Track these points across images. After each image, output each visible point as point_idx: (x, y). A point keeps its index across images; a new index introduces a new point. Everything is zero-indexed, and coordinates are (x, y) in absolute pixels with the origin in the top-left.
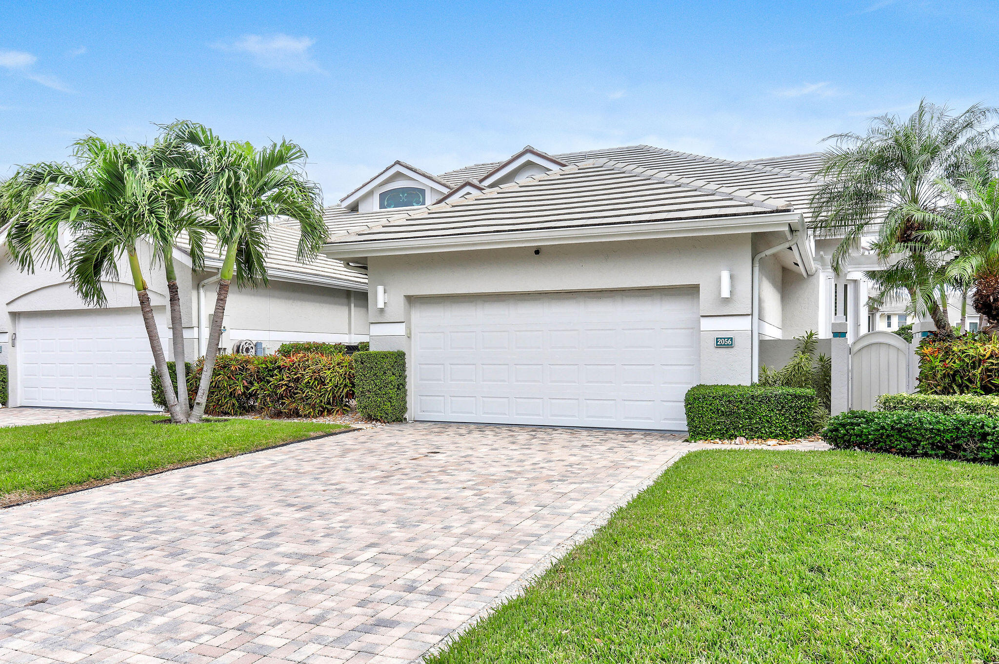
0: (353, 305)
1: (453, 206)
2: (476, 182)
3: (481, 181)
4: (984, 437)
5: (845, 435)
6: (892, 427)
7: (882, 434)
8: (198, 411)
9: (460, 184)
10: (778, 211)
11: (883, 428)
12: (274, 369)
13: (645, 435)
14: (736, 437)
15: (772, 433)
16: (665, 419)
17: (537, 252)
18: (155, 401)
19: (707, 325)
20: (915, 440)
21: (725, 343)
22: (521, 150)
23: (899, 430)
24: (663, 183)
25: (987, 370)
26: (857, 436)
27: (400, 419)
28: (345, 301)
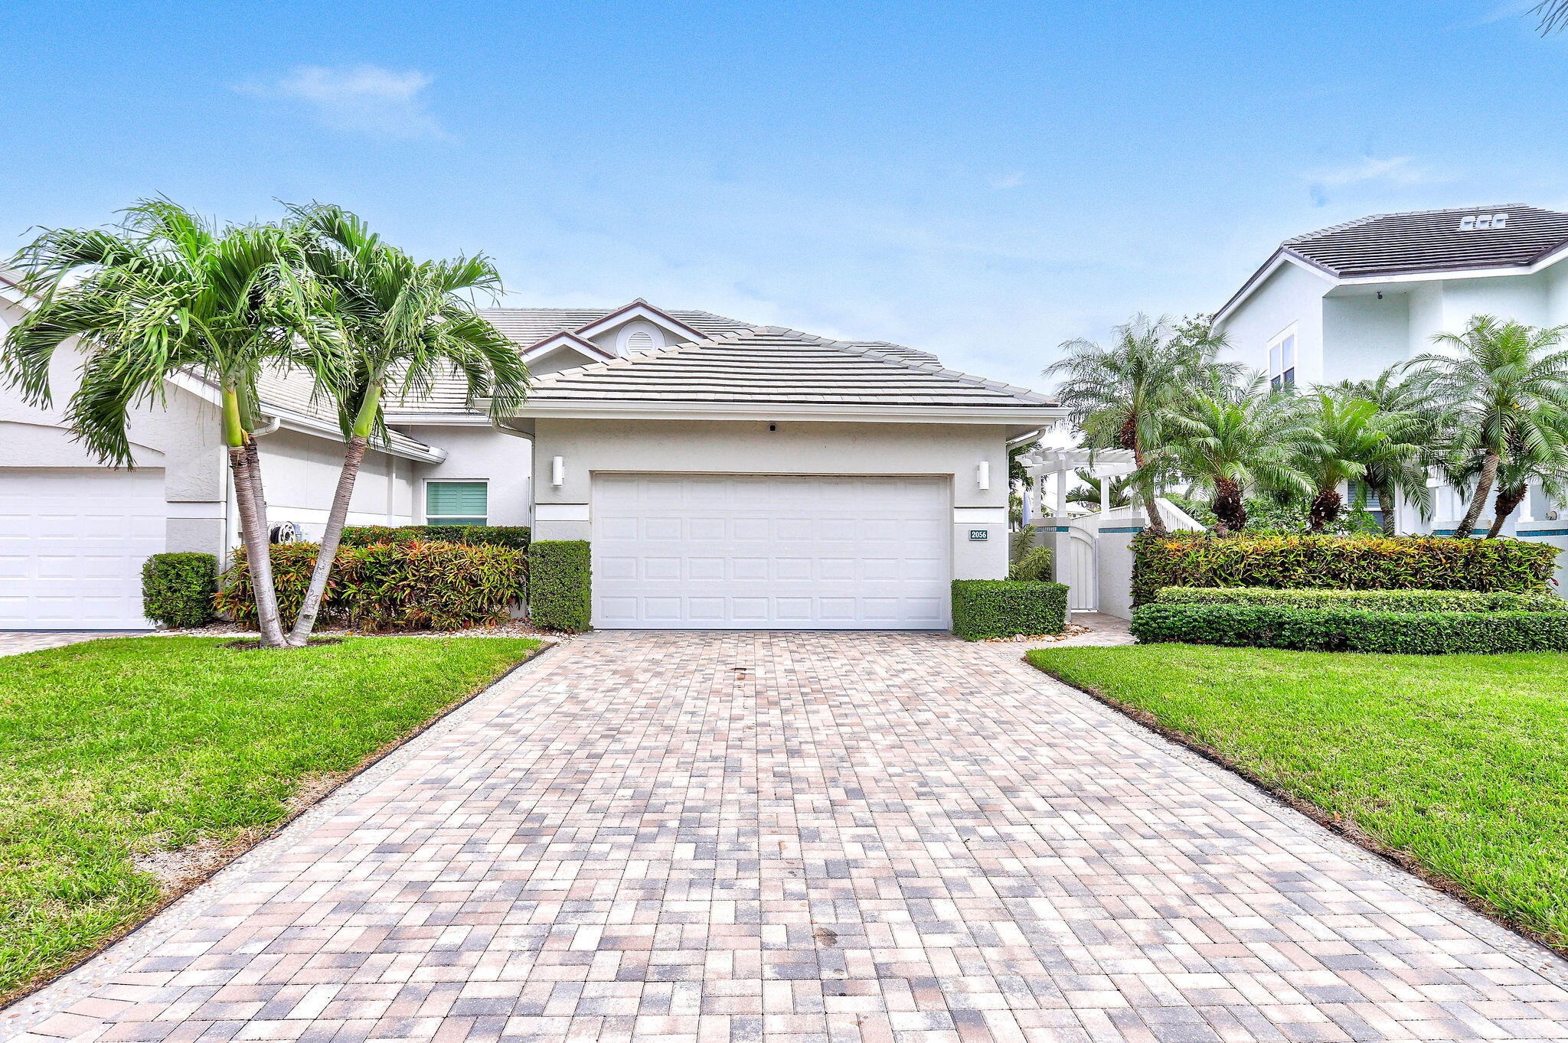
0: (394, 475)
1: (633, 364)
2: (572, 333)
3: (578, 333)
4: (1281, 625)
5: (1155, 628)
6: (1204, 619)
7: (1194, 626)
8: (304, 628)
9: (555, 334)
10: (1046, 405)
11: (1195, 620)
12: (391, 564)
13: (930, 637)
14: (1014, 634)
15: (1045, 628)
16: (909, 618)
17: (773, 428)
18: (150, 614)
19: (960, 516)
20: (1223, 631)
21: (978, 536)
22: (630, 302)
23: (1209, 622)
24: (882, 362)
25: (1250, 565)
26: (1168, 629)
27: (589, 629)
28: (384, 470)
